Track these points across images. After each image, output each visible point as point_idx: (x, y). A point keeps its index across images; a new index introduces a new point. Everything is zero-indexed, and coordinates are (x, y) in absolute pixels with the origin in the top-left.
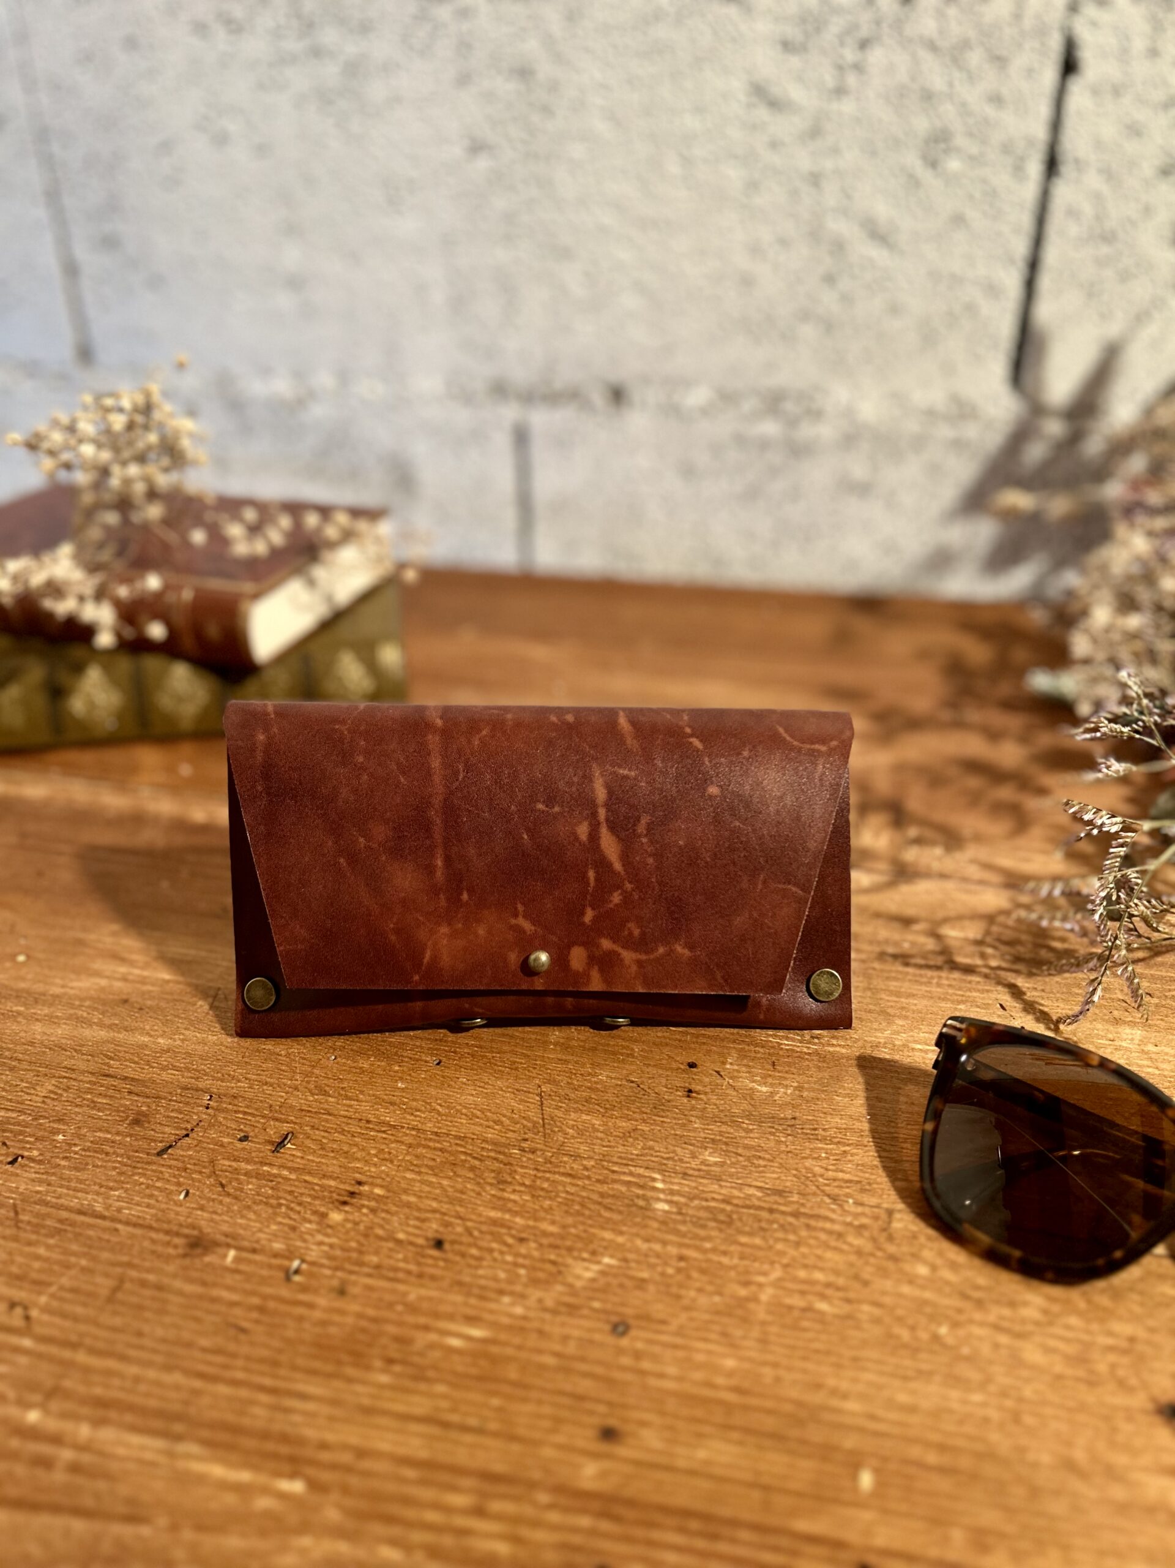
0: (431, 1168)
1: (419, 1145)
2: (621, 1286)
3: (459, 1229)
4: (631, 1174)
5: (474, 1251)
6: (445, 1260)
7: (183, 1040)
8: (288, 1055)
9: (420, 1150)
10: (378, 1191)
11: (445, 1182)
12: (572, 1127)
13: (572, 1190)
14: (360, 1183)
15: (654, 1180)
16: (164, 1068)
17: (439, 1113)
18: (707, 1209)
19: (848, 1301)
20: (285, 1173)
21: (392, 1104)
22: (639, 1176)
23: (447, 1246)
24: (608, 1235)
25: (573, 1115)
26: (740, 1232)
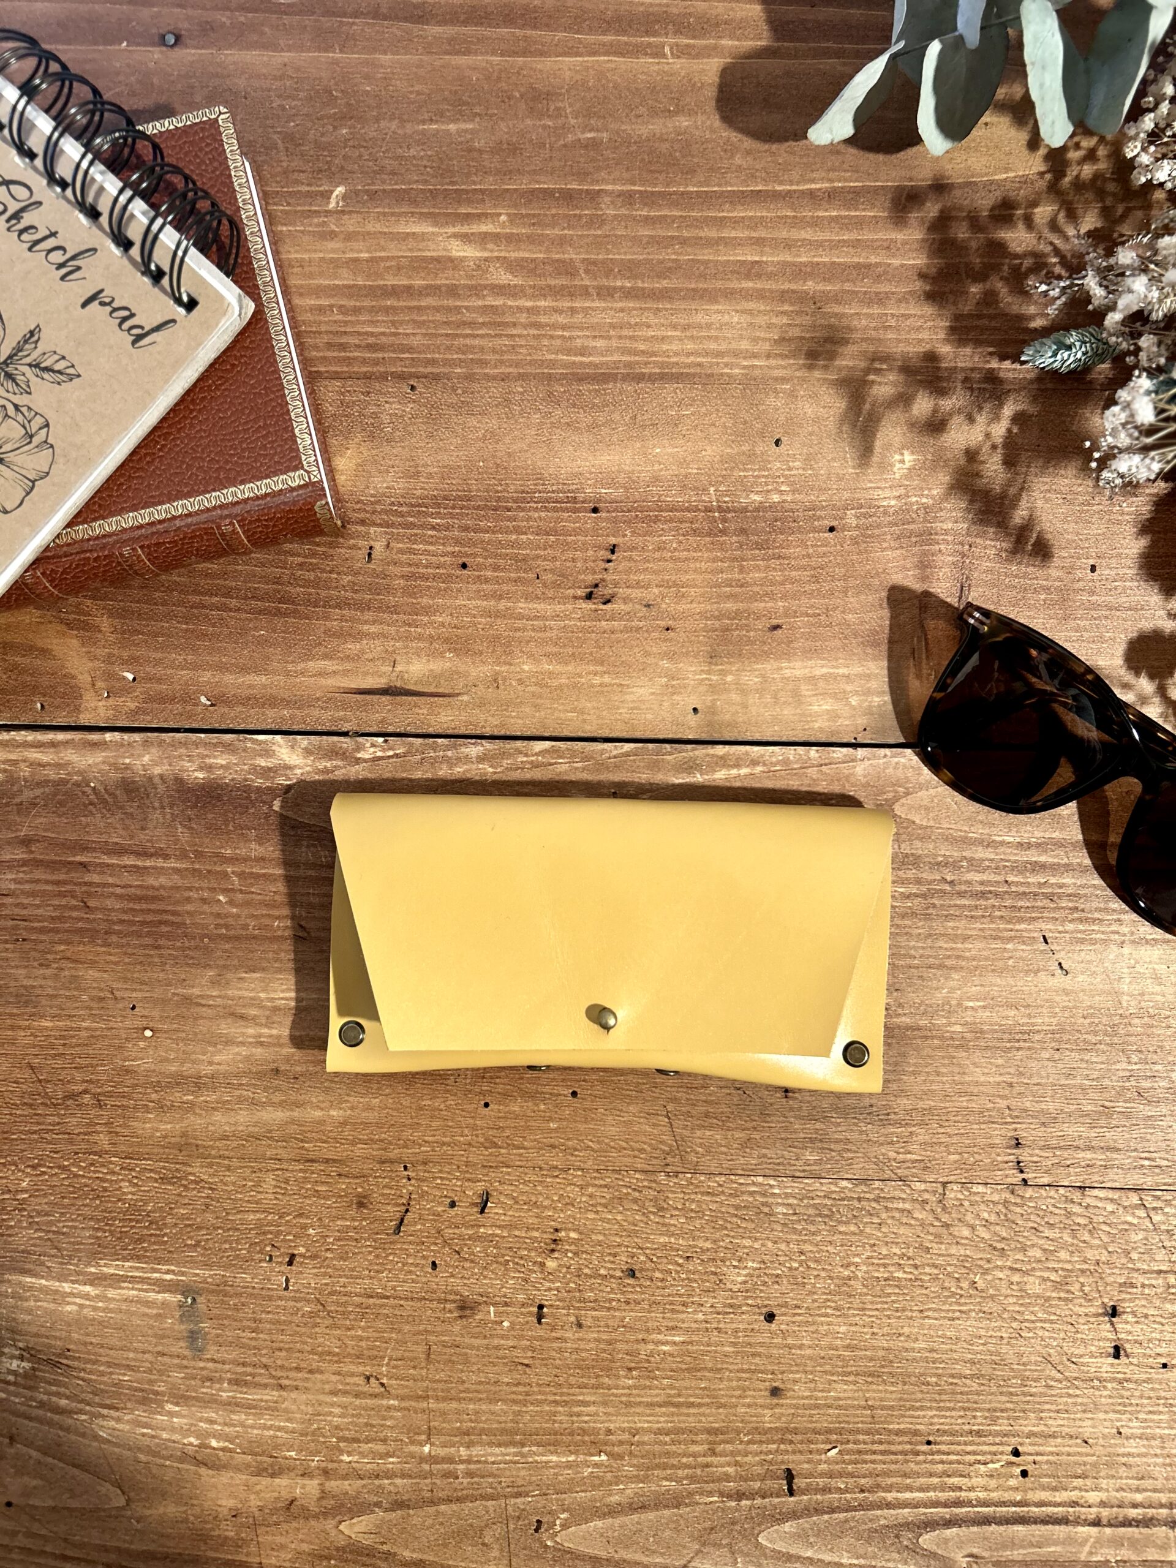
0: (605, 1206)
1: (588, 1185)
2: (765, 1283)
3: (642, 1258)
4: (754, 1184)
5: (658, 1275)
6: (640, 1286)
7: (352, 1108)
8: (448, 1108)
9: (591, 1190)
10: (573, 1235)
11: (619, 1217)
12: (701, 1145)
13: (713, 1207)
14: (557, 1230)
15: (771, 1186)
16: (353, 1143)
17: (593, 1150)
18: (815, 1206)
19: (916, 1267)
20: (498, 1232)
21: (553, 1146)
22: (761, 1184)
23: (638, 1274)
24: (747, 1242)
25: (698, 1133)
26: (840, 1222)
